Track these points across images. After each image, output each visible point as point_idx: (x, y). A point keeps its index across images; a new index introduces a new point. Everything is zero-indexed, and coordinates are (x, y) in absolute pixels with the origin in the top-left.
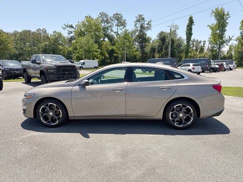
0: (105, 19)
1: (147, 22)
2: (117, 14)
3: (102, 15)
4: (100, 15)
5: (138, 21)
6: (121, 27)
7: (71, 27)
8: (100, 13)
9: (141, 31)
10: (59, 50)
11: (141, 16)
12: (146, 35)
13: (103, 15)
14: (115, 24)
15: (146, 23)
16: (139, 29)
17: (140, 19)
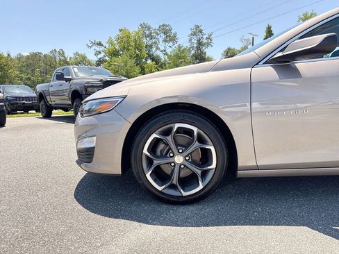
0: (147, 32)
1: (207, 36)
2: (164, 25)
3: (142, 27)
4: (140, 27)
5: (195, 34)
6: (171, 44)
7: (100, 44)
8: (141, 25)
9: (198, 48)
11: (198, 27)
12: (205, 53)
13: (144, 26)
14: (161, 40)
15: (205, 37)
16: (195, 45)
17: (198, 31)
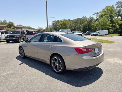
7: (98, 13)
8: (117, 3)
10: (92, 26)
